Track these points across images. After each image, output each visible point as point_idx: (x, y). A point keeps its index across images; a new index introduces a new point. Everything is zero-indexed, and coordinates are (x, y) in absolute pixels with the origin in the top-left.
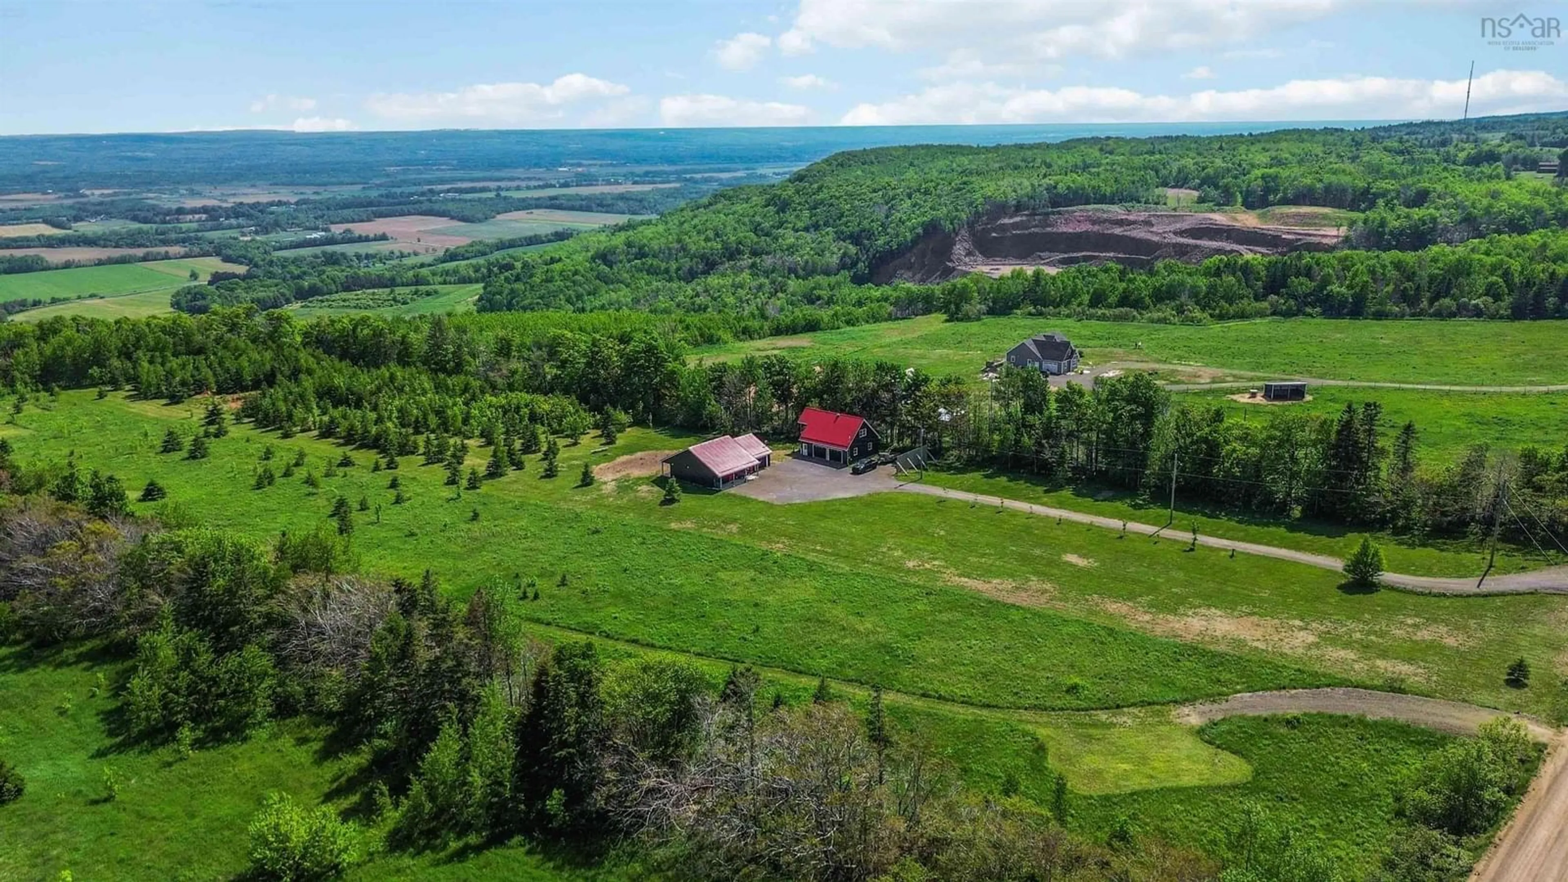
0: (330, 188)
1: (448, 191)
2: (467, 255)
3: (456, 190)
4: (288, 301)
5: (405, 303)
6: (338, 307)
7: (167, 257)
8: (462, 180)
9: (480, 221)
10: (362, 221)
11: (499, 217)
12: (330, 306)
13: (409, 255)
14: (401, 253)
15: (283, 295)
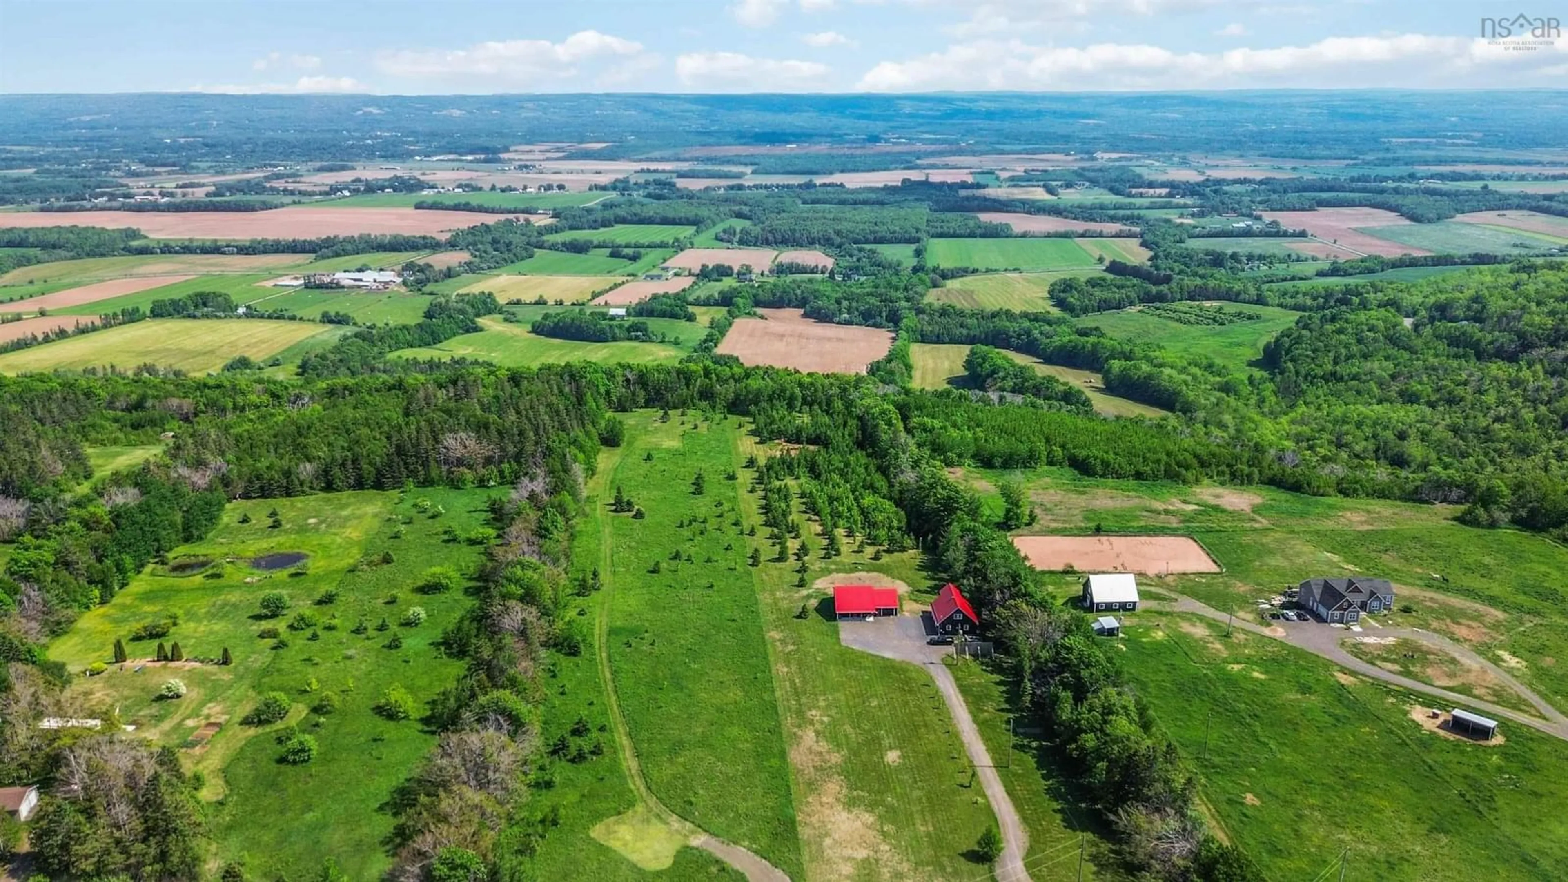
0: (1315, 164)
1: (1432, 177)
2: (1351, 271)
3: (1442, 177)
4: (1132, 304)
5: (1222, 324)
6: (1165, 317)
7: (1101, 235)
8: (1466, 161)
9: (1430, 221)
10: (1303, 210)
11: (1459, 217)
12: (1159, 316)
13: (1306, 260)
14: (1299, 257)
15: (1128, 297)
